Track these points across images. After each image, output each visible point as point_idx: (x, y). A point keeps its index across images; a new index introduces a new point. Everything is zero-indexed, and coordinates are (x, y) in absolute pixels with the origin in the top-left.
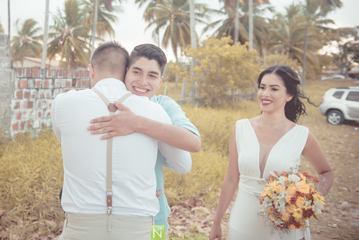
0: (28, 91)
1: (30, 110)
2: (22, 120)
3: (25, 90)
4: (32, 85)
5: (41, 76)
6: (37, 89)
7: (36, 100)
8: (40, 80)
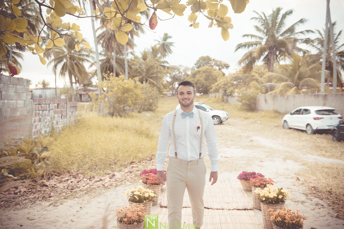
0: (39, 112)
1: (40, 123)
2: (37, 129)
3: (38, 112)
4: (40, 109)
5: (44, 103)
6: (43, 111)
7: (42, 117)
8: (44, 105)
